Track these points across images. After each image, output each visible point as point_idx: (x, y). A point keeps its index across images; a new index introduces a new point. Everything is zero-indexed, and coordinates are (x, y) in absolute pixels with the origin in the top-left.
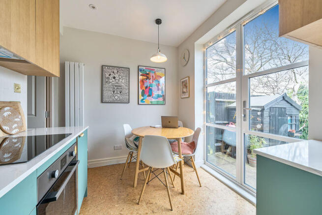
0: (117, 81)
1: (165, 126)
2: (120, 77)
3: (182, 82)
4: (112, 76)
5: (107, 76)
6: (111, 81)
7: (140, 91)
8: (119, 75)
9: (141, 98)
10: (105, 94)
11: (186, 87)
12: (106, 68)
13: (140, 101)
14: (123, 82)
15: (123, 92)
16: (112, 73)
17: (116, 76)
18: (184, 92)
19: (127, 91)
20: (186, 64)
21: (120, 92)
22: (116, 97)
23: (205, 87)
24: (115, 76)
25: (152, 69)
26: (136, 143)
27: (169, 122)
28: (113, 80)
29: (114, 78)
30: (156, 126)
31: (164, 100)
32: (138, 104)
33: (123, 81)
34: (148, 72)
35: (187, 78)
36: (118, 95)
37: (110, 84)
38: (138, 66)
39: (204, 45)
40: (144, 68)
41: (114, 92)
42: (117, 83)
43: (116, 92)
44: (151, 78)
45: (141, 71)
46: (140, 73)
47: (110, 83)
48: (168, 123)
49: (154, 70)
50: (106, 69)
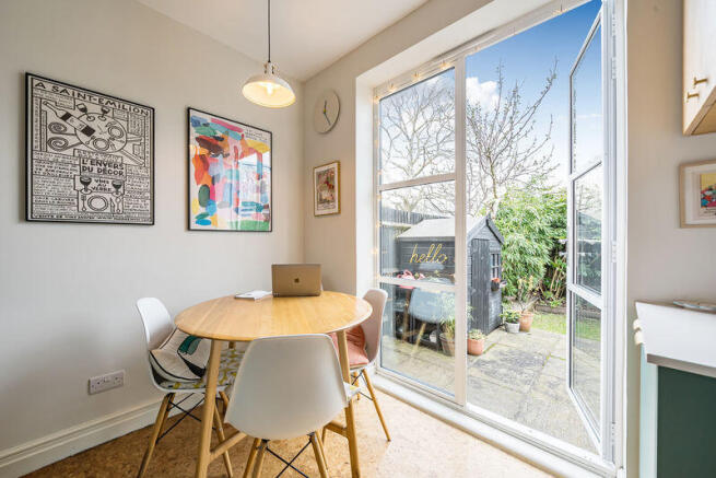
0: (101, 145)
1: (281, 293)
2: (116, 132)
3: (319, 175)
4: (74, 125)
5: (52, 118)
6: (72, 140)
7: (195, 189)
8: (110, 127)
9: (197, 210)
10: (43, 187)
11: (331, 187)
12: (49, 86)
13: (193, 220)
14: (127, 153)
15: (128, 187)
16: (77, 113)
17: (98, 125)
18: (322, 201)
19: (145, 185)
20: (330, 130)
21: (117, 187)
22: (98, 204)
23: (377, 188)
24: (93, 125)
25: (233, 127)
26: (187, 357)
27: (297, 281)
28: (84, 138)
29: (88, 131)
30: (255, 294)
31: (269, 219)
32: (189, 228)
33: (129, 148)
34: (219, 134)
35: (336, 165)
36: (108, 196)
37: (69, 152)
38: (189, 109)
39: (375, 90)
40: (208, 119)
41: (86, 184)
42: (102, 152)
43: (94, 184)
44: (232, 152)
45: (197, 124)
46: (194, 133)
47: (65, 147)
48: (294, 283)
49: (240, 130)
50: (43, 93)
